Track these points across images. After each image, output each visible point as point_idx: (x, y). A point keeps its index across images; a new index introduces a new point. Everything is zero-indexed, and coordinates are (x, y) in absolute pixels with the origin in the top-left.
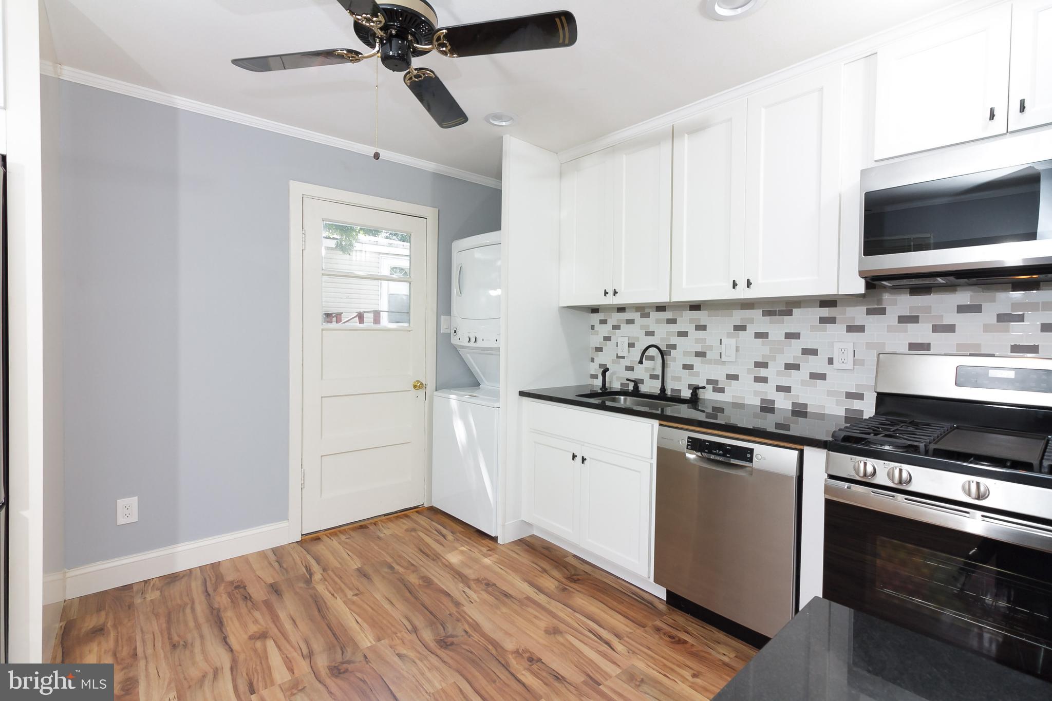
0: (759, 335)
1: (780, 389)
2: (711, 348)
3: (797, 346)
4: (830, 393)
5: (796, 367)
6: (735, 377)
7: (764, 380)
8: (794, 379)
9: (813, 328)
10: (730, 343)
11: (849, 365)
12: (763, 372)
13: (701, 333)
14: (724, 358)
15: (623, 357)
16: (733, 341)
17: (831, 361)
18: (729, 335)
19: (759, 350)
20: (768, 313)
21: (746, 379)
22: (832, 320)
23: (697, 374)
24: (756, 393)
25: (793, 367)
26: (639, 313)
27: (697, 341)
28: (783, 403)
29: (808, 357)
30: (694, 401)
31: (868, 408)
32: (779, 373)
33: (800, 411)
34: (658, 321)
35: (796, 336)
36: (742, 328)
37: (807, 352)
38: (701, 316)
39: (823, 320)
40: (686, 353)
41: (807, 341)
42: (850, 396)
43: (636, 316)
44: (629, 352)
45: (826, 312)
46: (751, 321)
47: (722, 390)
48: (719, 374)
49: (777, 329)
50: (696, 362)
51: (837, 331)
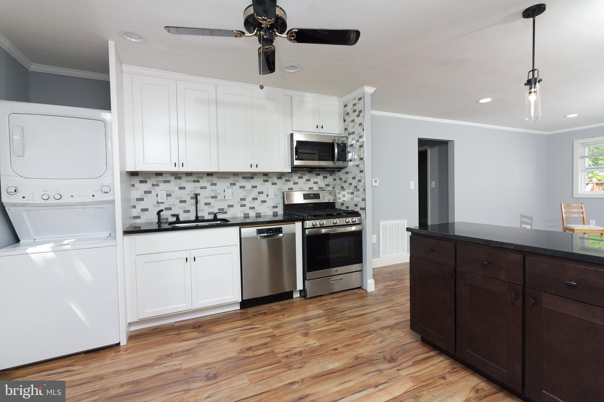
0: (241, 187)
1: (251, 208)
2: (219, 194)
3: (256, 191)
4: (268, 207)
5: (256, 199)
6: (232, 206)
7: (244, 206)
8: (256, 204)
9: (261, 184)
10: (229, 191)
11: (273, 197)
12: (244, 202)
13: (214, 187)
14: (226, 198)
15: (163, 203)
16: (230, 191)
17: (268, 196)
18: (228, 188)
19: (241, 193)
20: (244, 178)
21: (237, 207)
22: (267, 181)
23: (213, 207)
24: (241, 212)
25: (255, 199)
26: (174, 177)
27: (212, 191)
28: (252, 214)
29: (260, 195)
30: (215, 219)
31: (280, 211)
32: (250, 202)
33: (258, 215)
34: (187, 181)
35: (256, 187)
36: (235, 184)
37: (260, 193)
38: (215, 180)
39: (264, 181)
40: (206, 197)
41: (259, 189)
42: (274, 207)
43: (172, 179)
44: (167, 199)
45: (265, 178)
46: (238, 181)
47: (226, 213)
48: (224, 206)
49: (249, 184)
50: (212, 201)
51: (269, 184)
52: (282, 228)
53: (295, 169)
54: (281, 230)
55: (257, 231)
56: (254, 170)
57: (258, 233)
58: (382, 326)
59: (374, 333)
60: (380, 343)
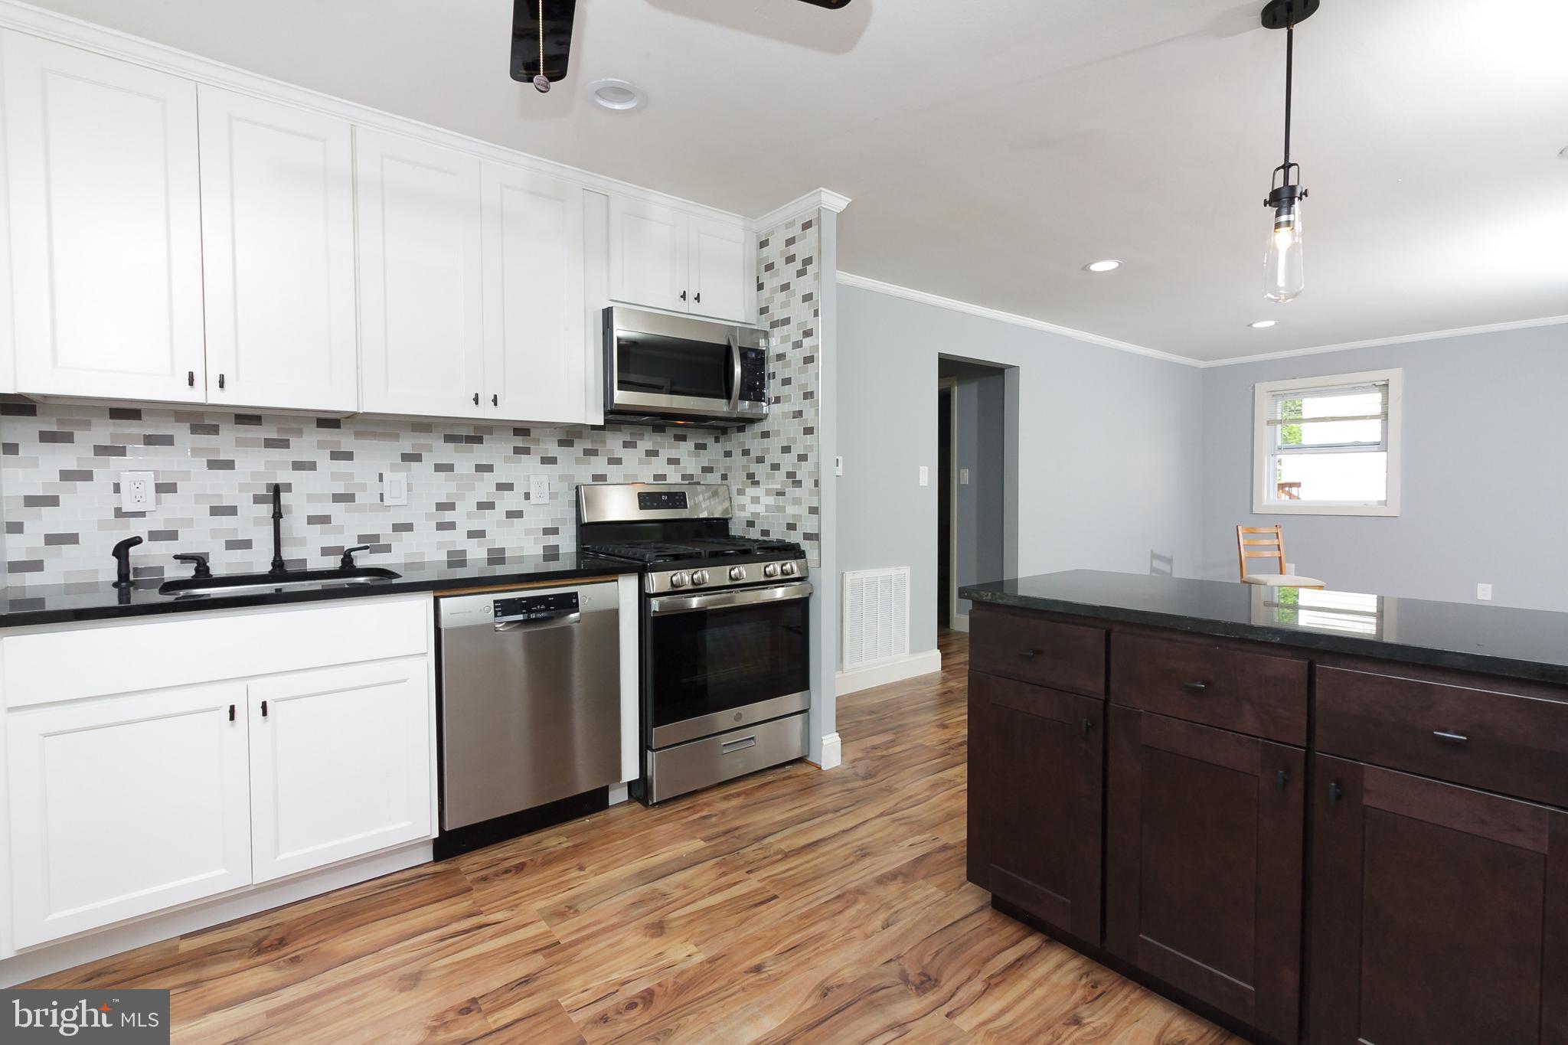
0: (439, 468)
1: (471, 534)
2: (363, 487)
3: (490, 480)
4: (528, 532)
5: (490, 506)
6: (408, 527)
7: (451, 526)
8: (489, 521)
9: (507, 459)
10: (397, 479)
11: (546, 500)
12: (448, 516)
13: (341, 465)
14: (386, 502)
15: (142, 514)
16: (401, 477)
17: (527, 496)
18: (394, 468)
19: (441, 487)
20: (448, 439)
21: (425, 530)
22: (526, 451)
23: (340, 529)
24: (440, 545)
25: (486, 506)
26: (188, 425)
27: (335, 476)
28: (477, 552)
29: (503, 494)
30: (348, 567)
31: (567, 543)
32: (470, 515)
33: (497, 557)
34: (241, 443)
35: (489, 468)
36: (416, 458)
37: (504, 487)
38: (345, 440)
39: (518, 451)
40: (312, 498)
41: (500, 475)
42: (547, 531)
43: (181, 433)
44: (158, 502)
45: (520, 442)
46: (430, 449)
47: (387, 548)
48: (379, 525)
49: (464, 460)
50: (337, 511)
51: (531, 462)
52: (576, 594)
53: (617, 417)
54: (574, 601)
55: (495, 607)
56: (485, 412)
57: (499, 614)
58: (878, 874)
59: (860, 897)
60: (884, 929)
